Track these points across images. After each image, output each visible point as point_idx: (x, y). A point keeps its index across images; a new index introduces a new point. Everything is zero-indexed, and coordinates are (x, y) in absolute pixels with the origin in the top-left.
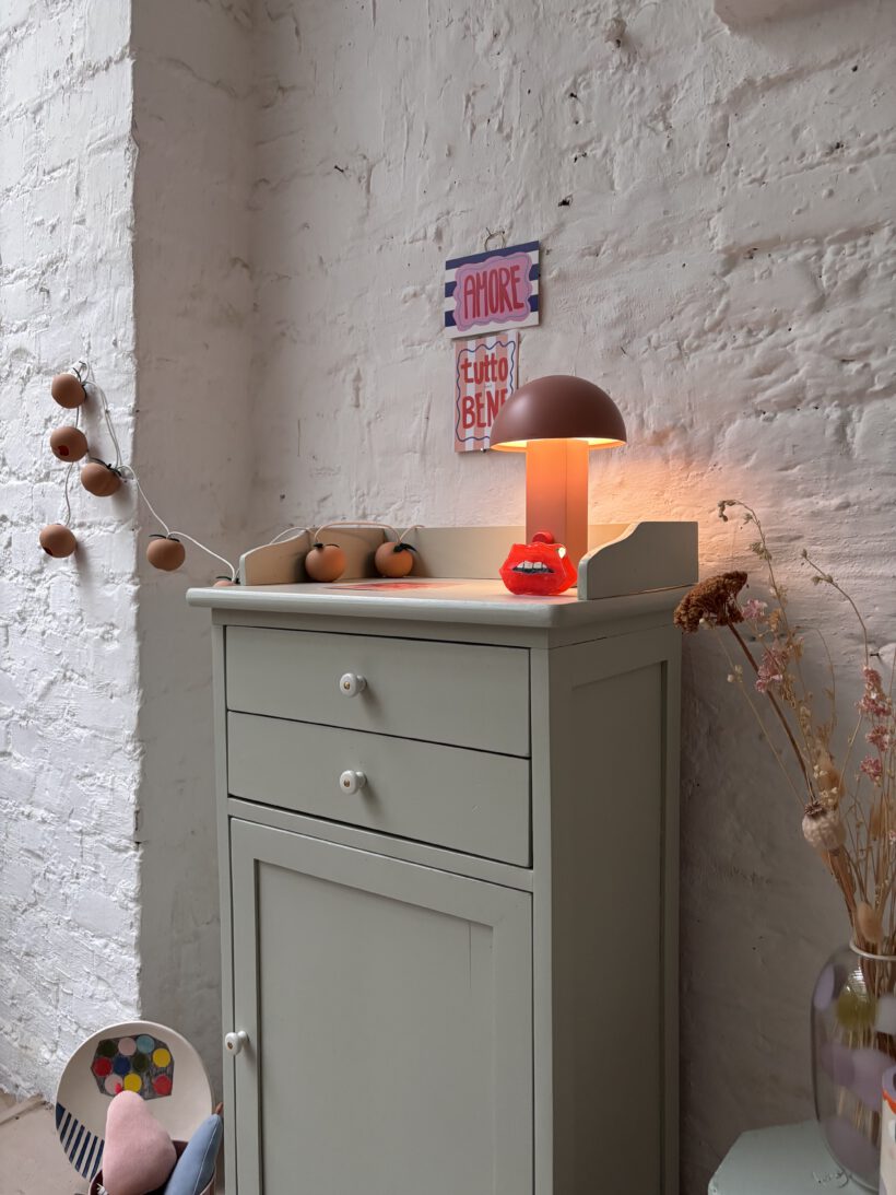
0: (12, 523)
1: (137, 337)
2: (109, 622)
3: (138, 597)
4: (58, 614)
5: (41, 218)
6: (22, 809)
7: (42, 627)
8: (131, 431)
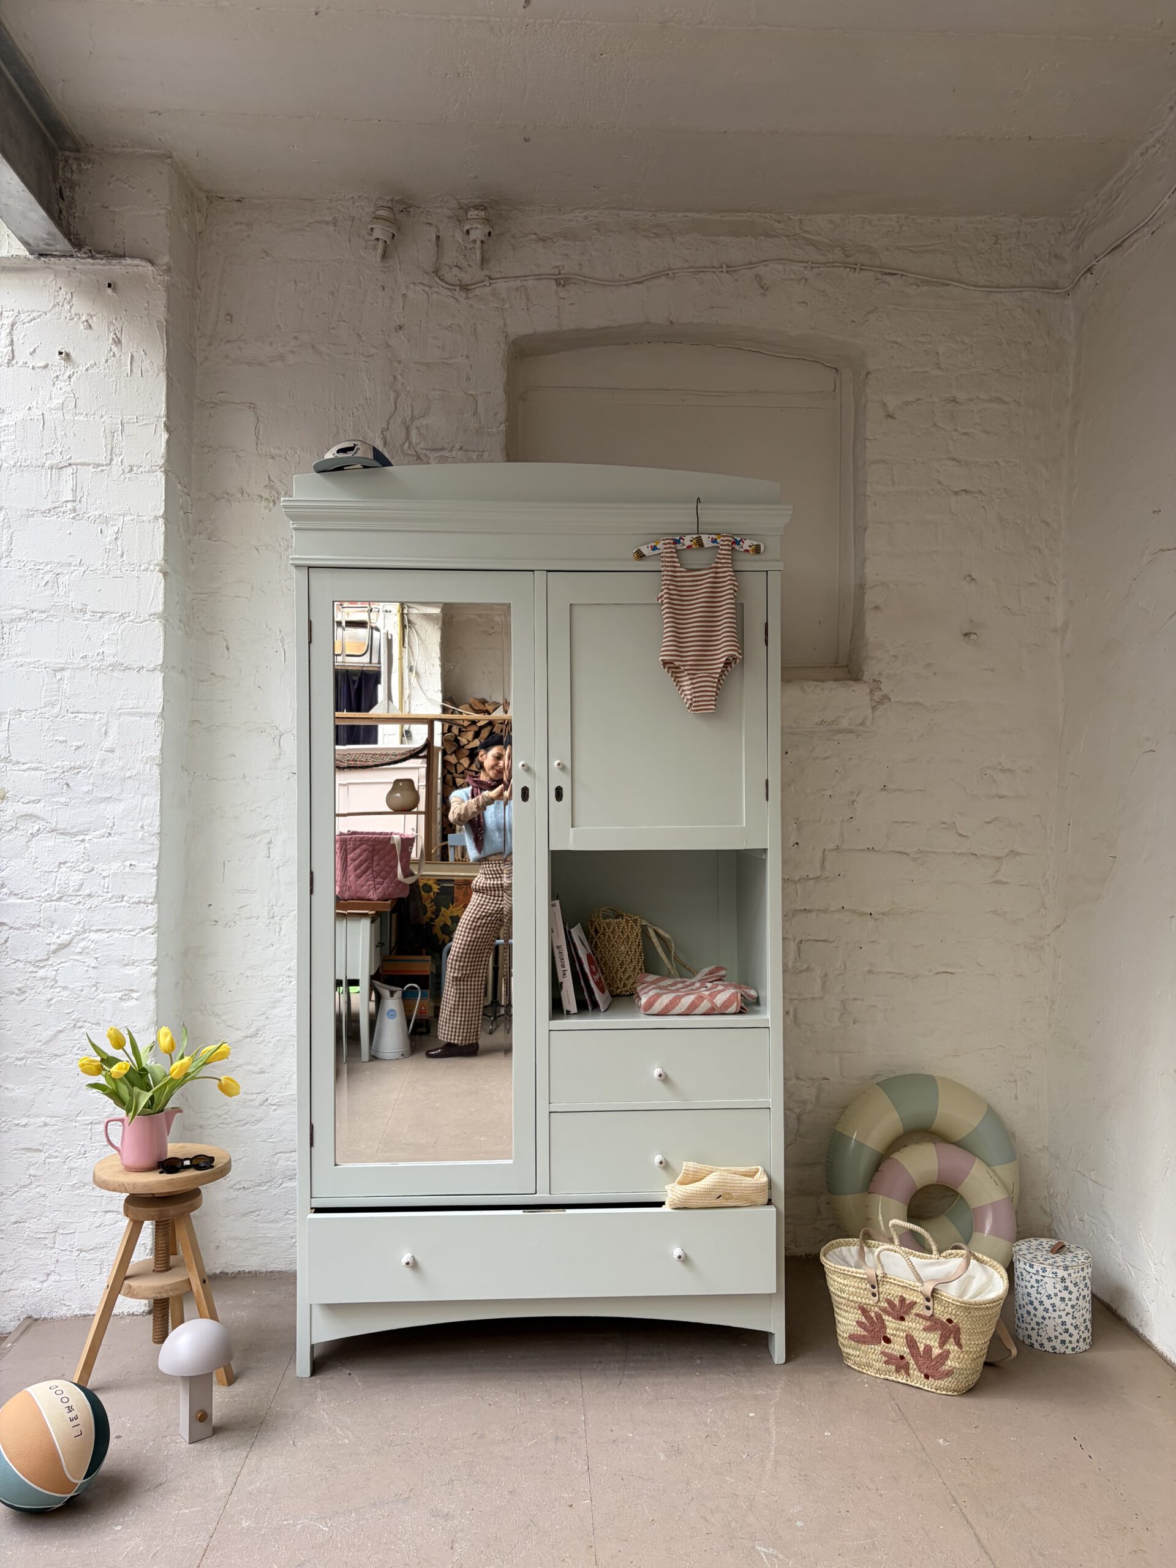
0: (11, 928)
1: (161, 826)
2: (130, 989)
3: (156, 974)
4: (71, 986)
5: (65, 739)
6: (17, 1122)
7: (49, 997)
8: (155, 878)
